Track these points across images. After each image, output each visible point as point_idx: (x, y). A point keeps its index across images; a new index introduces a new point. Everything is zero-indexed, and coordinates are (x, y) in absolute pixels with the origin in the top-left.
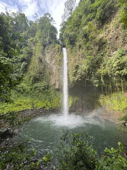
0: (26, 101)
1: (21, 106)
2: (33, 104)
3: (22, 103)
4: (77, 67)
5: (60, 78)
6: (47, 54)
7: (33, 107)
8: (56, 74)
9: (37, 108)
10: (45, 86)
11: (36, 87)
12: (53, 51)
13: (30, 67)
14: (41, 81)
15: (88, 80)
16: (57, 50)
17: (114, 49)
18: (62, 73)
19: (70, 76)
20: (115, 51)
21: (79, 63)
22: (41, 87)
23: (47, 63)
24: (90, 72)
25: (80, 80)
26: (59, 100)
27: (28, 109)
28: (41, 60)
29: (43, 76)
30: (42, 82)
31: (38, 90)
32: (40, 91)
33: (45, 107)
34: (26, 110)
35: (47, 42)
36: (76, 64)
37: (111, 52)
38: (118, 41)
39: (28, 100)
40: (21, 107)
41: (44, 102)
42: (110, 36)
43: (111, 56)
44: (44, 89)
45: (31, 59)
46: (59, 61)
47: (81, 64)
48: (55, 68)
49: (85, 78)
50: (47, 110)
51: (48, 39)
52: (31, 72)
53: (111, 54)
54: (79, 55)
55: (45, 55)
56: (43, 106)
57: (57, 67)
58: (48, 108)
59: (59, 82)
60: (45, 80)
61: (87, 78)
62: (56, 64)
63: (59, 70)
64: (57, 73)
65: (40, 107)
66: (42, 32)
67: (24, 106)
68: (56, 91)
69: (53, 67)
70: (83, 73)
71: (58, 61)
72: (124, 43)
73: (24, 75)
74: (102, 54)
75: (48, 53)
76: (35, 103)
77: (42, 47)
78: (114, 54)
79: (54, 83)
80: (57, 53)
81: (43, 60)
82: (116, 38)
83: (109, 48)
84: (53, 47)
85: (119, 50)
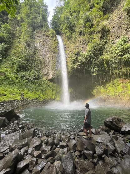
0: (12, 90)
1: (5, 95)
2: (22, 95)
3: (7, 92)
4: (77, 54)
5: (55, 67)
6: (37, 39)
7: (23, 98)
8: (49, 62)
9: (28, 99)
10: (35, 75)
11: (24, 76)
12: (46, 36)
13: (13, 51)
14: (29, 70)
15: (87, 69)
16: (51, 35)
17: (117, 37)
18: (58, 61)
19: (69, 63)
20: (118, 38)
21: (80, 50)
22: (29, 76)
23: (37, 50)
24: (92, 59)
25: (79, 68)
26: (52, 91)
27: (17, 100)
28: (29, 45)
29: (32, 64)
30: (31, 71)
31: (26, 79)
32: (29, 81)
33: (38, 99)
34: (15, 100)
35: (38, 23)
36: (76, 51)
37: (114, 40)
38: (120, 30)
39: (15, 89)
40: (6, 97)
41: (35, 93)
42: (112, 25)
43: (114, 43)
44: (34, 79)
45: (14, 42)
46: (54, 48)
47: (82, 51)
48: (48, 55)
49: (84, 66)
50: (41, 102)
51: (40, 20)
52: (14, 58)
53: (114, 42)
54: (79, 42)
55: (35, 38)
56: (35, 97)
57: (51, 55)
58: (41, 100)
59: (53, 71)
60: (34, 69)
61: (87, 66)
62: (49, 50)
63: (53, 57)
64: (51, 62)
65: (32, 98)
66: (31, 10)
67: (11, 96)
68: (49, 81)
69: (45, 54)
70: (84, 60)
71: (52, 47)
72: (127, 31)
73: (4, 60)
74: (106, 40)
75: (39, 37)
76: (25, 94)
77: (30, 29)
78: (116, 41)
79: (46, 72)
80: (51, 38)
81: (32, 44)
82: (119, 27)
83: (112, 36)
84: (45, 31)
85: (122, 37)
